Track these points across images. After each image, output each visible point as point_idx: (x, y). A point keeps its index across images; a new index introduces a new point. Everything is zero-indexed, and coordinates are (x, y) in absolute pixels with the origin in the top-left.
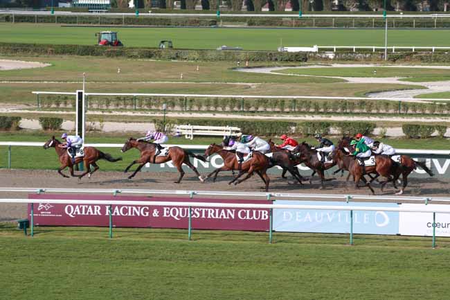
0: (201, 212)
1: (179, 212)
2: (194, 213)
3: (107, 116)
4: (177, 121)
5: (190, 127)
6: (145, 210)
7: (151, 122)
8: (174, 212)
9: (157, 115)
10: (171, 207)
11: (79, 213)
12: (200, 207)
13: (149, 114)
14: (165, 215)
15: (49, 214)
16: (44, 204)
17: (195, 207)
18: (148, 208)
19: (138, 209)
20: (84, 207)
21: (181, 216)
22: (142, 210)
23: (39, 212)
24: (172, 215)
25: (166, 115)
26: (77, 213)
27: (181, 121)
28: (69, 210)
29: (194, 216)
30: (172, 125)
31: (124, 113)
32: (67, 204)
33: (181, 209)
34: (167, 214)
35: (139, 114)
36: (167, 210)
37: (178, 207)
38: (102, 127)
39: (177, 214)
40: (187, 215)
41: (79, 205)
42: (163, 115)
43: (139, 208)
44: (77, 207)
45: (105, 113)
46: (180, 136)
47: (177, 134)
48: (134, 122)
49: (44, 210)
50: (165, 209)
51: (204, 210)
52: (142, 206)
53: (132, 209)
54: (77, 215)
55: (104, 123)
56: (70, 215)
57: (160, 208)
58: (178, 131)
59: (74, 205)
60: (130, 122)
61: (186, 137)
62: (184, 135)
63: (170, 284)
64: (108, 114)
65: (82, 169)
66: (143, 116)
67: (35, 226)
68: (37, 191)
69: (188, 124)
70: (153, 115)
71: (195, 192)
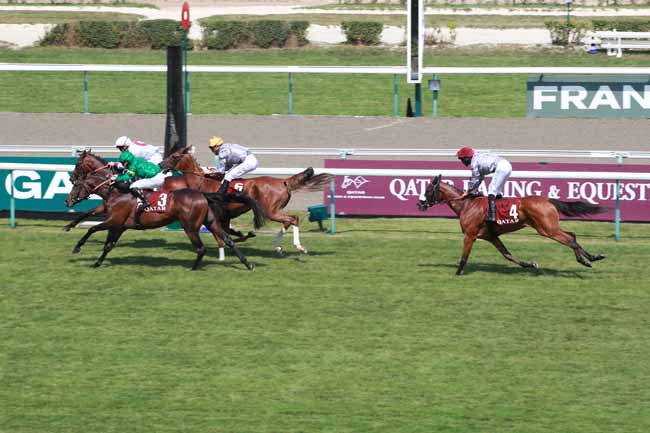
0: (637, 191)
1: (597, 191)
2: (625, 193)
3: (462, 18)
4: (590, 24)
5: (615, 34)
6: (534, 187)
7: (541, 27)
8: (588, 191)
9: (556, 12)
10: (582, 181)
11: (415, 193)
12: (634, 181)
13: (540, 12)
14: (571, 196)
15: (361, 195)
16: (353, 177)
17: (626, 181)
18: (539, 184)
19: (520, 185)
20: (423, 182)
21: (601, 197)
22: (530, 185)
23: (343, 192)
24: (584, 196)
25: (571, 14)
26: (411, 192)
27: (599, 24)
28: (398, 188)
29: (625, 197)
30: (582, 31)
31: (493, 12)
32: (395, 177)
33: (600, 185)
34: (575, 195)
35: (521, 12)
36: (575, 186)
37: (595, 181)
38: (454, 38)
39: (593, 195)
40: (612, 196)
41: (415, 178)
42: (566, 13)
43: (523, 183)
44: (412, 182)
45: (458, 13)
46: (598, 50)
47: (593, 48)
48: (510, 27)
49: (352, 187)
50: (571, 185)
51: (643, 186)
52: (529, 180)
53: (510, 185)
54: (411, 198)
55: (456, 30)
56: (400, 196)
57: (562, 184)
58: (594, 42)
59: (407, 179)
60: (504, 28)
61: (609, 54)
62: (605, 51)
63: (582, 320)
64: (462, 13)
65: (419, 113)
66: (527, 17)
67: (337, 216)
68: (341, 153)
69: (611, 29)
70: (546, 14)
71: (628, 154)
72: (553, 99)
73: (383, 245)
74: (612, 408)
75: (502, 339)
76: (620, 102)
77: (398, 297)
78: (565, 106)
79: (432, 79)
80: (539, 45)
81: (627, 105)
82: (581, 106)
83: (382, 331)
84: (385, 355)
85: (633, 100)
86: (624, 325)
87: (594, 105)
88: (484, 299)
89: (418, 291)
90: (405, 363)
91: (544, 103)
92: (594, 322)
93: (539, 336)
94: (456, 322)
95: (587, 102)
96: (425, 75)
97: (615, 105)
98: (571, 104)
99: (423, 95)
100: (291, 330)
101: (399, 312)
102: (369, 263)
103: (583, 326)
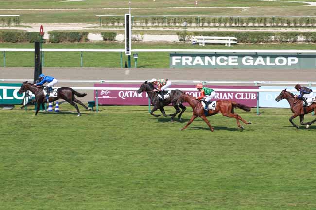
1: (195, 95)
3: (146, 31)
4: (193, 34)
5: (202, 37)
9: (180, 29)
10: (190, 92)
11: (128, 96)
13: (175, 30)
15: (108, 97)
16: (105, 90)
20: (131, 92)
23: (101, 96)
25: (186, 30)
26: (126, 96)
27: (196, 34)
28: (121, 95)
30: (190, 36)
31: (158, 29)
32: (120, 91)
35: (168, 29)
37: (195, 92)
38: (143, 38)
41: (128, 91)
42: (184, 30)
44: (127, 92)
45: (144, 29)
46: (196, 43)
47: (194, 42)
48: (164, 35)
49: (104, 94)
54: (126, 98)
55: (144, 35)
56: (122, 97)
58: (194, 40)
59: (125, 91)
60: (161, 35)
61: (200, 44)
62: (198, 43)
63: (190, 143)
64: (146, 29)
65: (130, 67)
66: (170, 31)
67: (99, 105)
68: (100, 81)
69: (201, 36)
70: (177, 30)
71: (206, 81)
72: (179, 61)
73: (116, 116)
74: (200, 175)
75: (160, 150)
76: (204, 62)
77: (122, 135)
78: (184, 64)
79: (134, 54)
80: (174, 41)
81: (206, 63)
82: (190, 64)
83: (116, 148)
84: (116, 157)
85: (208, 61)
86: (205, 145)
87: (194, 64)
88: (154, 135)
89: (129, 133)
90: (124, 159)
91: (176, 63)
92: (194, 144)
93: (174, 149)
94: (143, 144)
95: (192, 62)
96: (132, 53)
97: (202, 64)
98: (186, 63)
99: (131, 59)
100: (81, 148)
101: (122, 141)
102: (110, 122)
103: (190, 145)
